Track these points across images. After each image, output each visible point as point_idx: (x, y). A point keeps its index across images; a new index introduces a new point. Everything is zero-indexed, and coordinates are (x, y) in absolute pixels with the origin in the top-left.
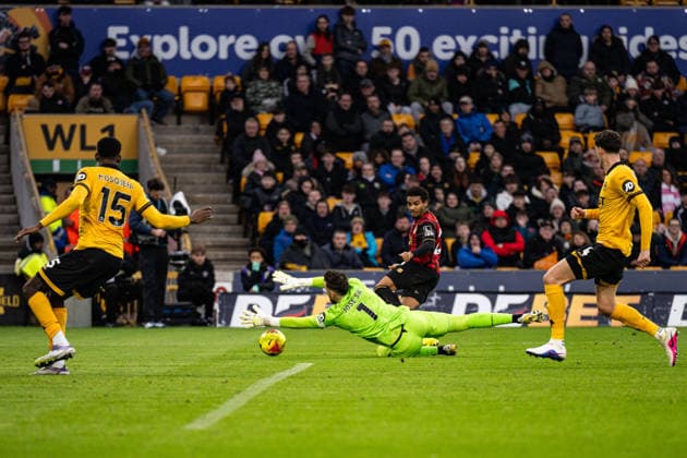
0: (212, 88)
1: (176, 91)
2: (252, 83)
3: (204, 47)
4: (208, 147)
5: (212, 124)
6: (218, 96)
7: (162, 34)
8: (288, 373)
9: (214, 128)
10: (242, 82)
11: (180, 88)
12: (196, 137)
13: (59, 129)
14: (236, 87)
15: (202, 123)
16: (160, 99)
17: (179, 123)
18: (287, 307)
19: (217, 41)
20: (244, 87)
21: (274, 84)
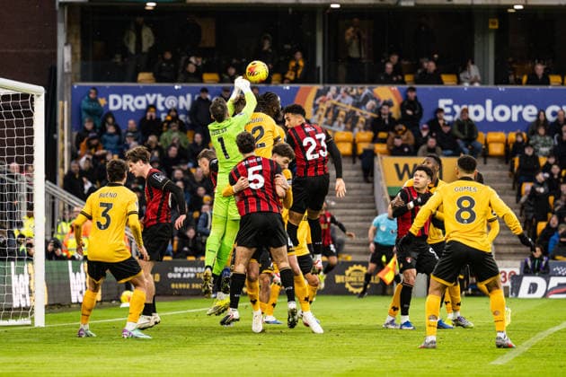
0: (507, 140)
1: (483, 142)
2: (533, 137)
3: (502, 113)
4: (504, 179)
5: (507, 163)
6: (511, 146)
7: (474, 104)
8: (557, 329)
9: (508, 166)
10: (527, 136)
11: (486, 140)
12: (496, 173)
13: (406, 167)
14: (523, 140)
15: (500, 163)
16: (473, 147)
17: (485, 163)
18: (556, 285)
19: (511, 108)
20: (529, 139)
21: (548, 138)
